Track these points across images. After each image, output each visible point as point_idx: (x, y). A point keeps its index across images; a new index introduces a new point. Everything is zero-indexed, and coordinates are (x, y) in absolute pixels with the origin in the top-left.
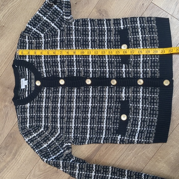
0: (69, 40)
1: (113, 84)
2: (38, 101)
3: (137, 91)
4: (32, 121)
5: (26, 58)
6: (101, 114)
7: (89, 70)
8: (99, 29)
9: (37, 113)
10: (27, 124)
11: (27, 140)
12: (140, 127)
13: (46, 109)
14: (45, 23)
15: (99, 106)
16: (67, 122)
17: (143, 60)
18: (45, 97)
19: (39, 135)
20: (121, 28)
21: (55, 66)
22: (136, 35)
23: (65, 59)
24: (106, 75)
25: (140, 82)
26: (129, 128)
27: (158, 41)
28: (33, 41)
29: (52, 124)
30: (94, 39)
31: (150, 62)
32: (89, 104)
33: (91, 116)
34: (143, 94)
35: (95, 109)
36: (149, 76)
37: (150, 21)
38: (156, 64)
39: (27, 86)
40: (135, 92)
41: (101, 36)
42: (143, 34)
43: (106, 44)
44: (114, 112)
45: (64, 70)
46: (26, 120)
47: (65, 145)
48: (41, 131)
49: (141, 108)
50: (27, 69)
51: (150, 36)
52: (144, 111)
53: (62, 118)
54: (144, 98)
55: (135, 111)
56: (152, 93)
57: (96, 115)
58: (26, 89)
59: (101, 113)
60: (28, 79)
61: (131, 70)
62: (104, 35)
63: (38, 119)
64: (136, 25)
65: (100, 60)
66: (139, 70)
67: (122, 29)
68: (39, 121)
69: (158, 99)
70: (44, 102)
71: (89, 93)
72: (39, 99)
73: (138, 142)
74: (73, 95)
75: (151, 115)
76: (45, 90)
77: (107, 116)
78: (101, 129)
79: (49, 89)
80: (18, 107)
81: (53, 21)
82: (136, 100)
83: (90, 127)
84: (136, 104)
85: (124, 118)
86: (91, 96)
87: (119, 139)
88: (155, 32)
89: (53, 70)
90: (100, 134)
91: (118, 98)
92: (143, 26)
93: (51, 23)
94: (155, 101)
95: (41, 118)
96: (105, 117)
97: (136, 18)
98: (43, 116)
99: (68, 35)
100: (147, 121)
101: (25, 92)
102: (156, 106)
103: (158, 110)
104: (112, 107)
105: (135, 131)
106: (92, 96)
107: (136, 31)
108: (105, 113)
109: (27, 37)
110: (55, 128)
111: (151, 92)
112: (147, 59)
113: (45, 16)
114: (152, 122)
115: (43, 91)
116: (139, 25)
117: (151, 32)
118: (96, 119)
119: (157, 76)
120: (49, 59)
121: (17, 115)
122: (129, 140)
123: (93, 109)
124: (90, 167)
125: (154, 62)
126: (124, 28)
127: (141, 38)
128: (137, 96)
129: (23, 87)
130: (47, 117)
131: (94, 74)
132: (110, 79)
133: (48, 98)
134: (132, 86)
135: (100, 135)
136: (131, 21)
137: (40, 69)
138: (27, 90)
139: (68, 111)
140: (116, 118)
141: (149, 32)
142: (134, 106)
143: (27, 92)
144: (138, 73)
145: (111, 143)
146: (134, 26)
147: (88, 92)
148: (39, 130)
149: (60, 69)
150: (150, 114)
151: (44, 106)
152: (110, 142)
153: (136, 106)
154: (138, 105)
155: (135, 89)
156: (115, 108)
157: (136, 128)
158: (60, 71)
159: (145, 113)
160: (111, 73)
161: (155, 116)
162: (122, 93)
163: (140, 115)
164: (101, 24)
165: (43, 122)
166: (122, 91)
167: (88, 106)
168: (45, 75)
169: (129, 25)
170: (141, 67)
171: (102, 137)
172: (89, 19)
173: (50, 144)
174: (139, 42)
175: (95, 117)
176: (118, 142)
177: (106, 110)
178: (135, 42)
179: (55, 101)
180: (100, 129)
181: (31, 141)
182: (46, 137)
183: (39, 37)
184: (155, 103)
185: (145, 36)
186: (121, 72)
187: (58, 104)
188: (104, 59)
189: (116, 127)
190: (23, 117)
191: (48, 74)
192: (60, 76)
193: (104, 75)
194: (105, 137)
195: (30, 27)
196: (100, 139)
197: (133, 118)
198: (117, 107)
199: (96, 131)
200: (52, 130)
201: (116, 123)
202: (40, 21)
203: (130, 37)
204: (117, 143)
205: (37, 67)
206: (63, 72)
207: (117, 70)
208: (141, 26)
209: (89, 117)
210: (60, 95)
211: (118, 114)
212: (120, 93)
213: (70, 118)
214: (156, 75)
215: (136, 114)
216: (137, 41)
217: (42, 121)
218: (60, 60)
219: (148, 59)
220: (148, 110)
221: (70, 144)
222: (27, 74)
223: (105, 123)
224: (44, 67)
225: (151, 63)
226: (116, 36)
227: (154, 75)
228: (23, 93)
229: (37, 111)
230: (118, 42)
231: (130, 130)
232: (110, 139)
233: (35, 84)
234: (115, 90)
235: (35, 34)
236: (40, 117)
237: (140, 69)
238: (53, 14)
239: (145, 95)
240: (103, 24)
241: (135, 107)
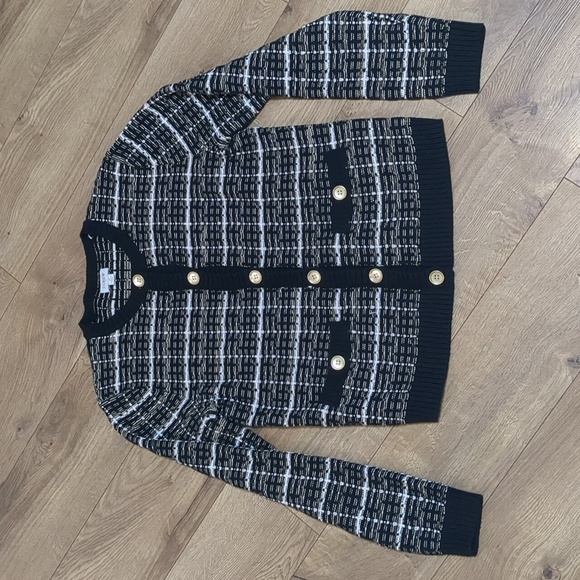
1: (311, 282)
2: (138, 325)
3: (368, 299)
4: (126, 375)
5: (112, 219)
6: (287, 355)
7: (259, 252)
8: (282, 151)
9: (137, 355)
10: (114, 383)
11: (115, 421)
12: (375, 388)
13: (158, 344)
14: (163, 133)
15: (282, 334)
16: (207, 373)
17: (382, 224)
18: (154, 313)
19: (144, 409)
20: (330, 146)
21: (179, 240)
22: (364, 163)
23: (202, 223)
24: (296, 260)
25: (376, 275)
26: (347, 387)
27: (416, 178)
28: (132, 176)
29: (172, 379)
30: (272, 176)
31: (397, 228)
32: (256, 329)
33: (262, 360)
34: (382, 305)
35: (272, 343)
36: (396, 260)
37: (397, 128)
38: (411, 232)
39: (115, 288)
40: (364, 302)
41: (286, 168)
42: (382, 159)
43: (296, 187)
44: (317, 350)
45: (199, 250)
46: (111, 373)
48: (145, 396)
49: (377, 339)
50: (114, 245)
51: (398, 165)
52: (384, 347)
53: (194, 364)
54: (386, 316)
55: (364, 348)
56: (404, 304)
57: (273, 356)
58: (112, 295)
59: (287, 352)
60: (117, 270)
61: (353, 247)
62: (294, 164)
63: (140, 369)
64: (366, 138)
65: (284, 227)
66: (372, 247)
67: (334, 147)
68: (143, 373)
69: (417, 318)
70: (152, 328)
71: (257, 305)
72: (142, 319)
73: (372, 423)
74: (220, 308)
75: (402, 358)
76: (154, 298)
77: (299, 360)
78: (285, 390)
79: (164, 295)
80: (94, 341)
81: (181, 129)
82: (366, 320)
83: (261, 385)
84: (367, 331)
85: (338, 364)
86: (261, 312)
87: (324, 416)
88: (410, 154)
89: (174, 249)
90: (282, 404)
91: (324, 316)
92: (383, 140)
93: (177, 135)
94: (411, 322)
95: (146, 365)
96: (296, 363)
97: (366, 121)
98: (152, 362)
100: (390, 373)
101: (110, 302)
102: (413, 334)
103: (417, 346)
104: (310, 337)
105: (363, 395)
106: (264, 311)
107: (366, 152)
108: (296, 352)
109: (118, 165)
110: (178, 388)
111: (401, 300)
112: (391, 221)
113: (165, 116)
114: (404, 374)
115: (150, 301)
116: (373, 138)
117: (400, 154)
118: (274, 367)
119: (415, 262)
120: (165, 224)
121: (92, 362)
122: (347, 418)
123: (266, 342)
125: (408, 228)
126: (337, 145)
127: (376, 171)
128: (368, 310)
129: (104, 289)
130: (159, 364)
131: (269, 260)
132: (306, 270)
133: (161, 316)
134: (356, 287)
135: (282, 406)
136: (354, 130)
137: (144, 247)
138: (114, 297)
139: (207, 348)
140: (320, 363)
141: (397, 154)
142: (361, 335)
143: (113, 302)
144: (370, 254)
145: (308, 425)
146: (362, 141)
147: (255, 302)
148: (141, 396)
149: (189, 248)
150: (399, 354)
151: (152, 338)
152: (304, 423)
153: (367, 335)
154: (372, 333)
155: (365, 294)
156: (319, 340)
157: (366, 390)
158: (189, 252)
159: (387, 353)
160: (307, 255)
161: (412, 360)
162: (333, 302)
163: (376, 356)
164: (286, 140)
165: (151, 375)
166: (333, 299)
167: (256, 334)
168: (154, 260)
169: (348, 140)
170: (377, 241)
171: (287, 411)
173: (169, 428)
174: (374, 178)
175: (271, 361)
176: (324, 423)
177: (297, 345)
178: (364, 181)
179: (178, 324)
180: (283, 392)
181: (126, 422)
182: (159, 412)
183: (145, 167)
184: (411, 327)
185: (387, 166)
186: (330, 252)
187: (184, 330)
188: (294, 223)
189: (319, 387)
190: (105, 366)
191: (161, 259)
192: (190, 265)
193: (293, 260)
194: (293, 412)
195: (128, 141)
196: (282, 417)
197: (360, 364)
198: (322, 337)
199: (274, 396)
200: (172, 393)
201: (321, 376)
202: (152, 127)
203: (352, 167)
204: (320, 425)
205: (138, 240)
206: (197, 255)
207: (321, 249)
208: (376, 141)
209: (258, 361)
210: (189, 308)
211: (326, 354)
212: (330, 302)
213: (213, 365)
214: (413, 259)
215: (366, 356)
216: (367, 176)
217: (147, 373)
218: (191, 227)
219: (395, 219)
220: (393, 344)
222: (115, 258)
223: (294, 378)
224: (153, 243)
225: (401, 228)
226: (321, 165)
227: (410, 259)
228: (105, 306)
229: (137, 349)
230: (324, 180)
231: (350, 393)
232: (304, 417)
233: (133, 284)
234: (318, 295)
235: (138, 159)
236: (144, 364)
237: (374, 244)
239: (386, 308)
240: (291, 139)
241: (364, 338)
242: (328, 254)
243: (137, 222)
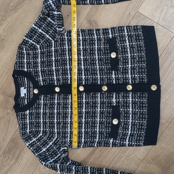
0: (62, 50)
1: (104, 90)
2: (36, 108)
3: (126, 97)
4: (32, 127)
5: (24, 68)
6: (95, 119)
7: (82, 78)
8: (90, 38)
9: (36, 120)
10: (27, 130)
11: (27, 145)
12: (131, 131)
13: (44, 115)
14: (40, 35)
15: (92, 111)
16: (63, 127)
17: (131, 67)
18: (42, 104)
19: (39, 140)
20: (109, 37)
21: (51, 74)
22: (123, 43)
23: (60, 67)
24: (97, 81)
25: (130, 88)
26: (120, 131)
27: (144, 49)
28: (30, 52)
29: (50, 129)
30: (86, 48)
31: (137, 68)
32: (82, 109)
33: (85, 121)
34: (132, 99)
35: (89, 114)
36: (137, 81)
37: (136, 29)
38: (143, 70)
39: (26, 94)
40: (125, 98)
41: (91, 45)
42: (130, 42)
43: (96, 52)
44: (107, 117)
45: (59, 78)
46: (26, 126)
47: (62, 149)
48: (39, 136)
49: (131, 112)
50: (26, 78)
51: (137, 44)
52: (134, 115)
53: (58, 123)
54: (134, 103)
55: (126, 115)
56: (141, 98)
57: (89, 120)
58: (25, 97)
59: (95, 118)
60: (27, 88)
61: (120, 76)
62: (95, 44)
63: (37, 125)
64: (124, 34)
65: (91, 68)
66: (127, 76)
67: (111, 37)
68: (38, 126)
69: (146, 103)
70: (42, 109)
71: (83, 100)
72: (38, 106)
73: (130, 145)
74: (68, 101)
75: (141, 119)
76: (42, 98)
77: (100, 121)
78: (95, 133)
79: (46, 97)
80: (19, 114)
81: (47, 32)
82: (126, 105)
83: (85, 131)
84: (126, 109)
85: (115, 122)
86: (84, 102)
87: (111, 142)
88: (141, 39)
89: (49, 78)
90: (94, 138)
91: (109, 104)
92: (130, 34)
93: (46, 35)
94: (144, 105)
95: (40, 123)
96: (98, 122)
97: (123, 27)
98: (42, 122)
99: (62, 45)
100: (137, 125)
101: (25, 100)
102: (145, 110)
103: (147, 114)
104: (104, 112)
105: (126, 134)
106: (86, 102)
107: (124, 39)
108: (98, 118)
109: (24, 48)
110: (52, 133)
111: (140, 97)
112: (134, 66)
113: (40, 29)
114: (142, 125)
115: (41, 99)
116: (126, 34)
118: (90, 124)
119: (145, 82)
120: (45, 69)
121: (18, 122)
122: (120, 143)
123: (87, 114)
124: (85, 170)
125: (142, 68)
126: (112, 37)
127: (128, 46)
128: (126, 101)
129: (22, 95)
130: (45, 123)
131: (86, 81)
132: (101, 86)
133: (45, 105)
134: (122, 92)
135: (94, 139)
136: (119, 31)
137: (37, 78)
138: (26, 98)
139: (63, 117)
140: (108, 122)
141: (136, 39)
142: (124, 111)
143: (26, 100)
144: (126, 79)
145: (104, 146)
146: (122, 35)
147: (81, 98)
148: (38, 135)
149: (55, 77)
150: (140, 118)
151: (42, 113)
152: (103, 145)
153: (127, 111)
154: (129, 110)
155: (125, 95)
156: (107, 113)
157: (127, 132)
158: (55, 79)
159: (135, 117)
160: (102, 79)
161: (145, 120)
162: (112, 98)
163: (131, 119)
164: (91, 34)
165: (42, 127)
166: (113, 97)
167: (82, 111)
168: (42, 83)
169: (116, 34)
170: (130, 74)
171: (96, 141)
172: (80, 30)
173: (48, 148)
174: (127, 49)
175: (89, 122)
176: (111, 145)
177: (98, 115)
178: (123, 50)
179: (52, 108)
180: (94, 133)
181: (31, 145)
182: (45, 141)
183: (35, 48)
184: (144, 107)
185: (132, 44)
186: (111, 78)
187: (54, 110)
188: (96, 67)
189: (108, 131)
190: (23, 124)
191: (44, 82)
192: (56, 84)
194: (98, 141)
195: (27, 39)
196: (94, 143)
197: (124, 122)
198: (108, 112)
199: (90, 135)
200: (50, 134)
201: (109, 127)
202: (36, 34)
203: (118, 45)
204: (109, 146)
205: (35, 76)
206: (58, 80)
207: (107, 77)
208: (128, 35)
209: (83, 122)
210: (56, 101)
211: (110, 118)
212: (111, 98)
213: (65, 124)
214: (144, 80)
215: (127, 118)
216: (124, 48)
217: (40, 126)
218: (55, 69)
219: (136, 65)
220: (137, 114)
221: (66, 148)
222: (26, 83)
223: (98, 128)
224: (41, 76)
225: (139, 69)
226: (106, 44)
227: (142, 81)
228: (23, 101)
229: (36, 117)
230: (107, 50)
231: (121, 134)
232: (103, 143)
233: (34, 93)
234: (106, 95)
235: (31, 46)
236: (39, 123)
237: (128, 75)
238: (48, 26)
239: (134, 100)
240: (93, 34)
241: (125, 112)
242: (110, 79)
243: (34, 69)
